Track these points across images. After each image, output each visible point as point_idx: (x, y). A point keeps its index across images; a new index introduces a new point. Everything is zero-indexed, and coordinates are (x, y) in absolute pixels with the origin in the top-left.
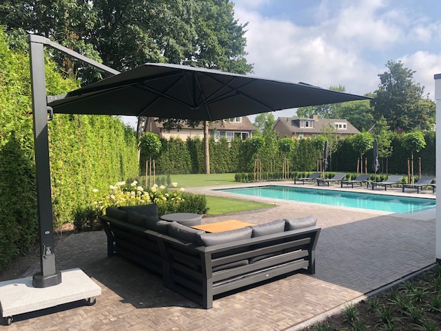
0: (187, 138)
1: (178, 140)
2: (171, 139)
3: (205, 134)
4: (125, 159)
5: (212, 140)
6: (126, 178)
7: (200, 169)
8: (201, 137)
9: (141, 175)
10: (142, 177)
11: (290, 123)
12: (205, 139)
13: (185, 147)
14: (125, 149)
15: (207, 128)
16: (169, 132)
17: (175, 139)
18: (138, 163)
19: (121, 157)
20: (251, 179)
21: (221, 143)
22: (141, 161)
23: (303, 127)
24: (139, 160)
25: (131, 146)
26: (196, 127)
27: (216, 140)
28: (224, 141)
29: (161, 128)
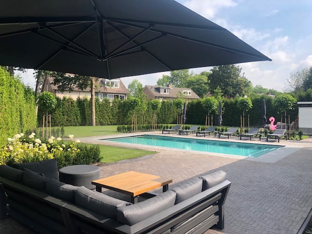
0: (77, 97)
1: (70, 99)
2: (64, 98)
3: (92, 95)
4: (24, 114)
5: (97, 100)
6: (25, 130)
7: (88, 122)
8: (89, 97)
9: (39, 127)
10: (40, 128)
11: (154, 90)
12: (92, 99)
13: (75, 105)
14: (25, 105)
15: (94, 91)
16: (62, 93)
17: (67, 98)
18: (36, 117)
19: (21, 112)
20: (129, 130)
21: (104, 102)
22: (38, 115)
23: (162, 93)
24: (36, 115)
25: (30, 103)
26: (84, 90)
27: (101, 100)
28: (107, 101)
29: (55, 90)
